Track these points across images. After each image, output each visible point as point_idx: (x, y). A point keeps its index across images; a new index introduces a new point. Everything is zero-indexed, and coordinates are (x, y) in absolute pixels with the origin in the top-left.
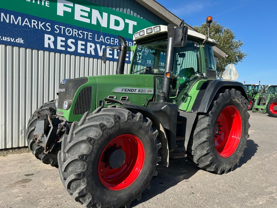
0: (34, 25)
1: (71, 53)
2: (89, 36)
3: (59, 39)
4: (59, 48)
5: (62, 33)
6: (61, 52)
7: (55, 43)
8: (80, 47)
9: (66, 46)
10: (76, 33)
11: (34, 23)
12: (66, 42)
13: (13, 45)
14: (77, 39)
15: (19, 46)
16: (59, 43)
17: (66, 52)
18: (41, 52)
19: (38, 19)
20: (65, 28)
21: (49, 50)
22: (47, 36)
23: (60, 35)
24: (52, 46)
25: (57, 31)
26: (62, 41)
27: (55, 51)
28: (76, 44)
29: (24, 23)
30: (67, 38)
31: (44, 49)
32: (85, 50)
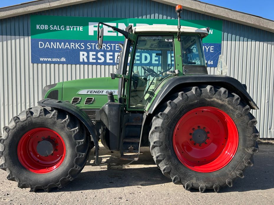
0: (72, 47)
1: (101, 64)
2: (116, 47)
3: (91, 53)
4: (91, 60)
5: (93, 49)
6: (92, 64)
7: (88, 57)
8: (108, 57)
9: (97, 58)
10: (104, 47)
11: (72, 45)
12: (96, 55)
13: (59, 63)
14: (105, 52)
15: (63, 63)
16: (91, 57)
17: (97, 64)
18: (78, 66)
19: (75, 41)
20: (95, 44)
21: (84, 63)
22: (81, 53)
23: (91, 50)
24: (86, 60)
25: (89, 48)
26: (93, 55)
27: (89, 63)
28: (105, 56)
29: (66, 46)
30: (97, 52)
31: (80, 63)
32: (113, 59)
